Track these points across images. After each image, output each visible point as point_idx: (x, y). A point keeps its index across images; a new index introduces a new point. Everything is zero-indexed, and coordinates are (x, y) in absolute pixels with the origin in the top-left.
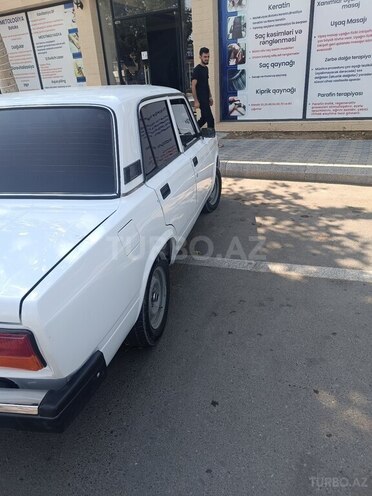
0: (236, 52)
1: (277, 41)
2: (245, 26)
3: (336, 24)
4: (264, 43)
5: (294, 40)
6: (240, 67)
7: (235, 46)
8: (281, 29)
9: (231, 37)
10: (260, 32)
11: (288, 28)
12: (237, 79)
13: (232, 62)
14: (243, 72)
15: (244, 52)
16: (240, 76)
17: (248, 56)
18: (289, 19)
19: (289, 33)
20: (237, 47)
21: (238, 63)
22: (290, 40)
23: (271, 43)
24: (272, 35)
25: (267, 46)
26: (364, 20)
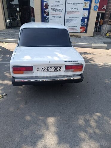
0: (46, 12)
1: (57, 11)
2: (48, 5)
3: (71, 9)
4: (54, 11)
5: (61, 11)
6: (47, 16)
7: (46, 10)
8: (58, 8)
9: (45, 8)
10: (53, 8)
11: (60, 8)
12: (46, 19)
13: (45, 15)
14: (48, 18)
15: (48, 13)
16: (47, 19)
17: (49, 14)
18: (60, 6)
19: (60, 9)
20: (46, 11)
21: (46, 15)
22: (60, 11)
23: (56, 11)
24: (56, 9)
25: (54, 12)
26: (77, 9)
